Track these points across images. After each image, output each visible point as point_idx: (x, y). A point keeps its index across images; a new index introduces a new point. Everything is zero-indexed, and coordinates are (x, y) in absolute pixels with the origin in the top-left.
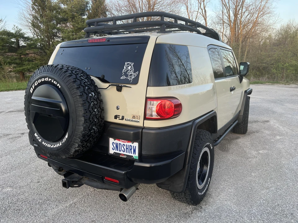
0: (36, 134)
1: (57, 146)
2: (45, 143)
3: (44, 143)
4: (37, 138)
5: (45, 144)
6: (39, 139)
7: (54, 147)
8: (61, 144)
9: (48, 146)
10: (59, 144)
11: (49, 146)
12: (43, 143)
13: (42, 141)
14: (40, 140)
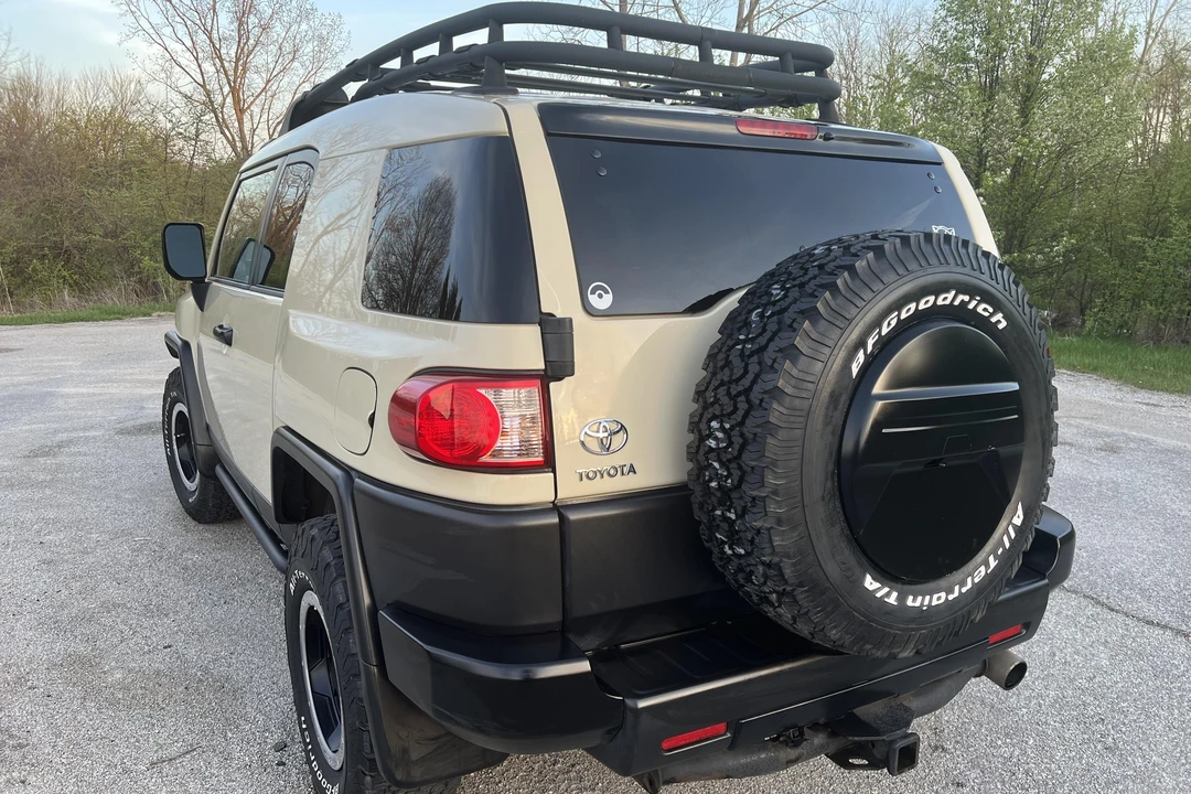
0: (870, 583)
1: (976, 580)
2: (920, 598)
3: (914, 600)
4: (878, 595)
5: (917, 604)
6: (888, 595)
7: (964, 590)
8: (993, 563)
9: (935, 603)
10: (983, 568)
11: (939, 599)
12: (910, 602)
13: (902, 598)
14: (892, 599)
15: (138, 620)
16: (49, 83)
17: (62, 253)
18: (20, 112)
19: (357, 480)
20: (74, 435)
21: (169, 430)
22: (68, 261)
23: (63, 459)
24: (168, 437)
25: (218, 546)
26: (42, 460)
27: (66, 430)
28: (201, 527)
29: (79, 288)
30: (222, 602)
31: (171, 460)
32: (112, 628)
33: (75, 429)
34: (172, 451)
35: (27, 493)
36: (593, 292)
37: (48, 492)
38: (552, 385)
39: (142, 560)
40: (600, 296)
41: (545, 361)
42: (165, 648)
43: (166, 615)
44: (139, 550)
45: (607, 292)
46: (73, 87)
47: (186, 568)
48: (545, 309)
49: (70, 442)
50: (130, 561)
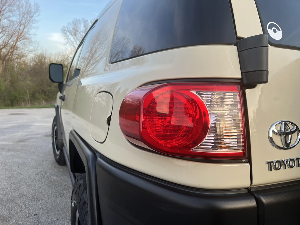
15: (29, 202)
16: (47, 55)
17: (44, 92)
18: (40, 61)
19: (99, 159)
20: (33, 136)
21: (53, 134)
22: (45, 94)
23: (27, 143)
24: (53, 137)
25: (63, 174)
26: (21, 143)
27: (31, 135)
28: (60, 167)
29: (47, 100)
30: (59, 196)
31: (53, 144)
32: (19, 205)
33: (33, 135)
34: (54, 141)
35: (13, 153)
36: (270, 28)
37: (18, 153)
38: (248, 91)
39: (37, 178)
40: (275, 31)
41: (242, 73)
42: (35, 215)
43: (39, 201)
44: (38, 174)
45: (279, 30)
46: (53, 56)
47: (51, 182)
48: (239, 34)
49: (31, 138)
50: (34, 178)
